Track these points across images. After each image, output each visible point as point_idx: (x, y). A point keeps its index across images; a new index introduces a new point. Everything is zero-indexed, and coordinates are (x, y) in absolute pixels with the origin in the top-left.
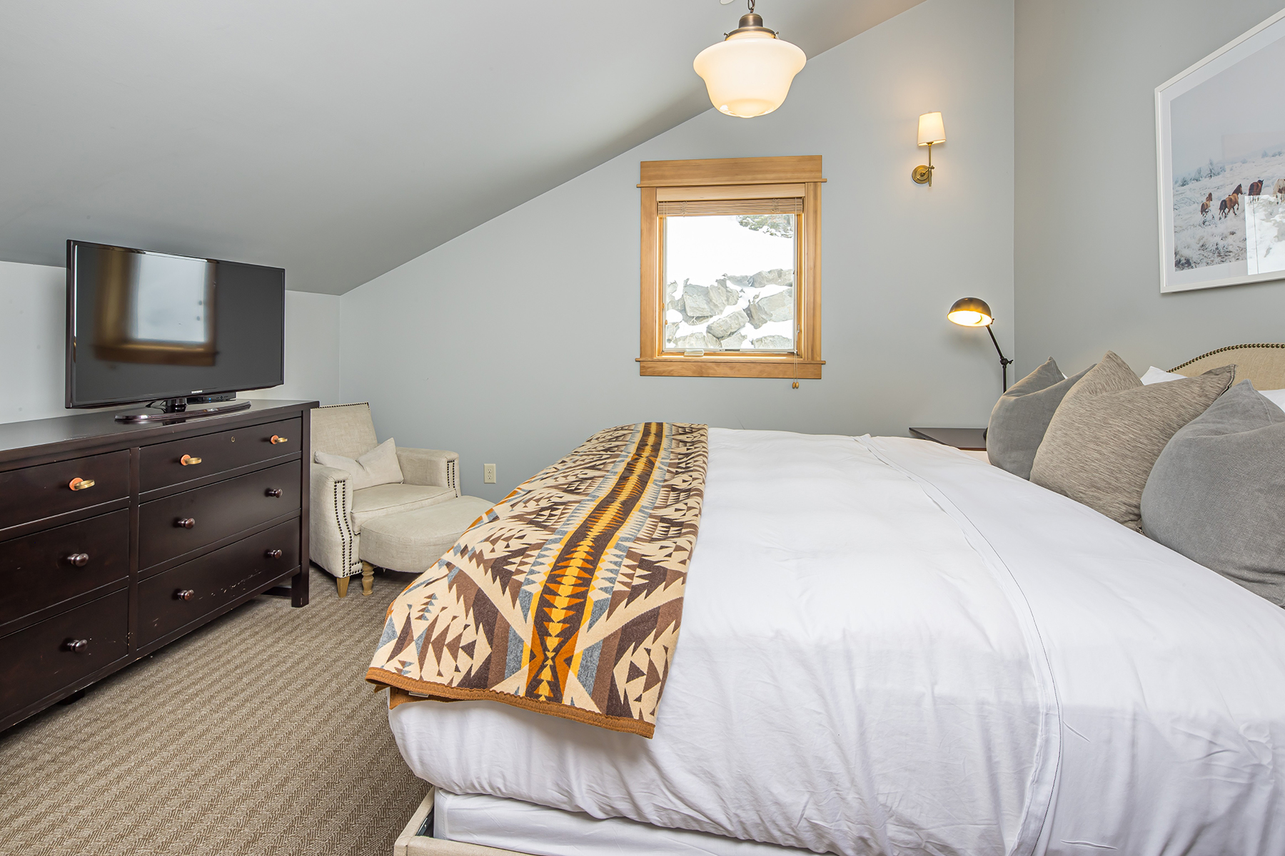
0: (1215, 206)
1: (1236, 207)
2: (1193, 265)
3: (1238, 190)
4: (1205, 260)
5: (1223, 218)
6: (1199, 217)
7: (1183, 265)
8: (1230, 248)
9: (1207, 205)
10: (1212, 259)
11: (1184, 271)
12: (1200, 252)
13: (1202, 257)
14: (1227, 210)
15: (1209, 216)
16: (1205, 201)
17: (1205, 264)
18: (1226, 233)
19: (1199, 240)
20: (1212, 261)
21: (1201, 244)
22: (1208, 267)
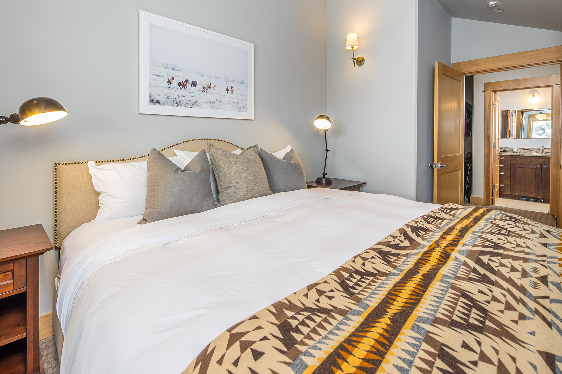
0: (175, 83)
1: (186, 87)
2: (162, 104)
3: (187, 81)
4: (169, 103)
5: (179, 89)
6: (167, 85)
7: (155, 102)
8: (182, 102)
9: (171, 81)
10: (173, 104)
11: (155, 105)
12: (166, 99)
13: (167, 102)
14: (181, 87)
15: (172, 86)
16: (170, 79)
17: (169, 105)
18: (181, 95)
19: (166, 94)
20: (173, 105)
21: (167, 96)
22: (170, 107)
